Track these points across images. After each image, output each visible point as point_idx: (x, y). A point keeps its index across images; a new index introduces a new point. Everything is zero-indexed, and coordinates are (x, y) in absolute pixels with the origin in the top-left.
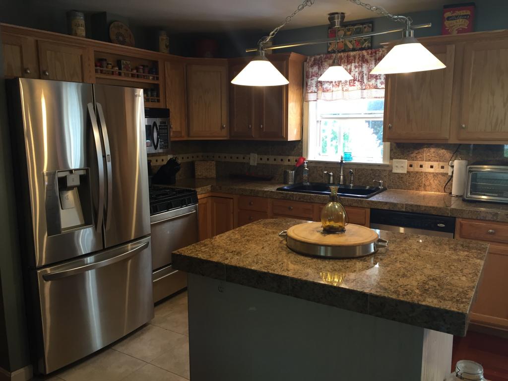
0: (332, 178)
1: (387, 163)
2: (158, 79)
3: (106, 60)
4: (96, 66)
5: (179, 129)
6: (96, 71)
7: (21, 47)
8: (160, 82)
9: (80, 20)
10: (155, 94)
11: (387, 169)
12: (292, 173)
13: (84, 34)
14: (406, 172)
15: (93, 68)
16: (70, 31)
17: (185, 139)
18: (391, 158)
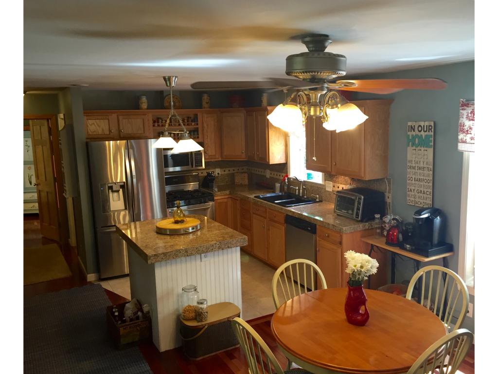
0: (297, 191)
1: (323, 183)
2: (197, 124)
3: (161, 119)
4: (154, 122)
5: (214, 154)
6: (154, 126)
7: (108, 119)
8: (200, 126)
9: (144, 99)
10: (196, 133)
11: (324, 187)
12: (278, 185)
13: (146, 107)
14: (331, 191)
15: (151, 124)
16: (137, 107)
17: (220, 159)
18: (325, 180)
